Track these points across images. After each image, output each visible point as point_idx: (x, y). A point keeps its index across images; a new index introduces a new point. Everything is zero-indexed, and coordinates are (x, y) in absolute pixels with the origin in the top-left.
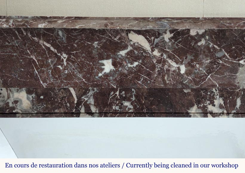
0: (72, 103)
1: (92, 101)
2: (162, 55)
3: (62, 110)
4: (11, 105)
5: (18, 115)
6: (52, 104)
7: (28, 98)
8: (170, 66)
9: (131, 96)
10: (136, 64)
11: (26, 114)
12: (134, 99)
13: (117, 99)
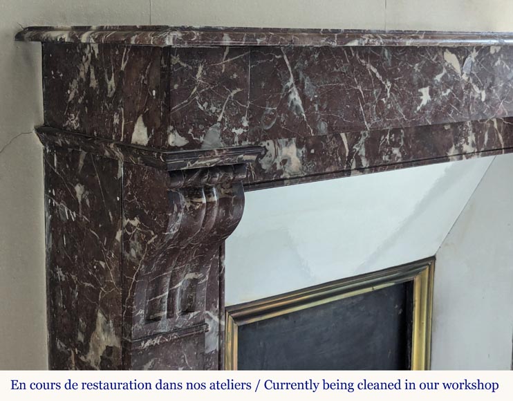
0: (343, 156)
1: (363, 152)
2: (469, 79)
3: (333, 168)
4: (278, 167)
5: (286, 182)
6: (323, 160)
7: (298, 154)
8: (474, 92)
9: (400, 140)
10: (449, 91)
11: (295, 179)
12: (402, 143)
13: (387, 146)
